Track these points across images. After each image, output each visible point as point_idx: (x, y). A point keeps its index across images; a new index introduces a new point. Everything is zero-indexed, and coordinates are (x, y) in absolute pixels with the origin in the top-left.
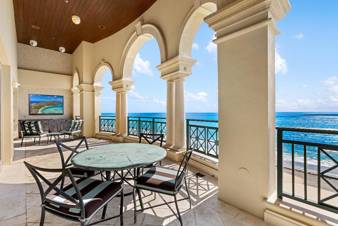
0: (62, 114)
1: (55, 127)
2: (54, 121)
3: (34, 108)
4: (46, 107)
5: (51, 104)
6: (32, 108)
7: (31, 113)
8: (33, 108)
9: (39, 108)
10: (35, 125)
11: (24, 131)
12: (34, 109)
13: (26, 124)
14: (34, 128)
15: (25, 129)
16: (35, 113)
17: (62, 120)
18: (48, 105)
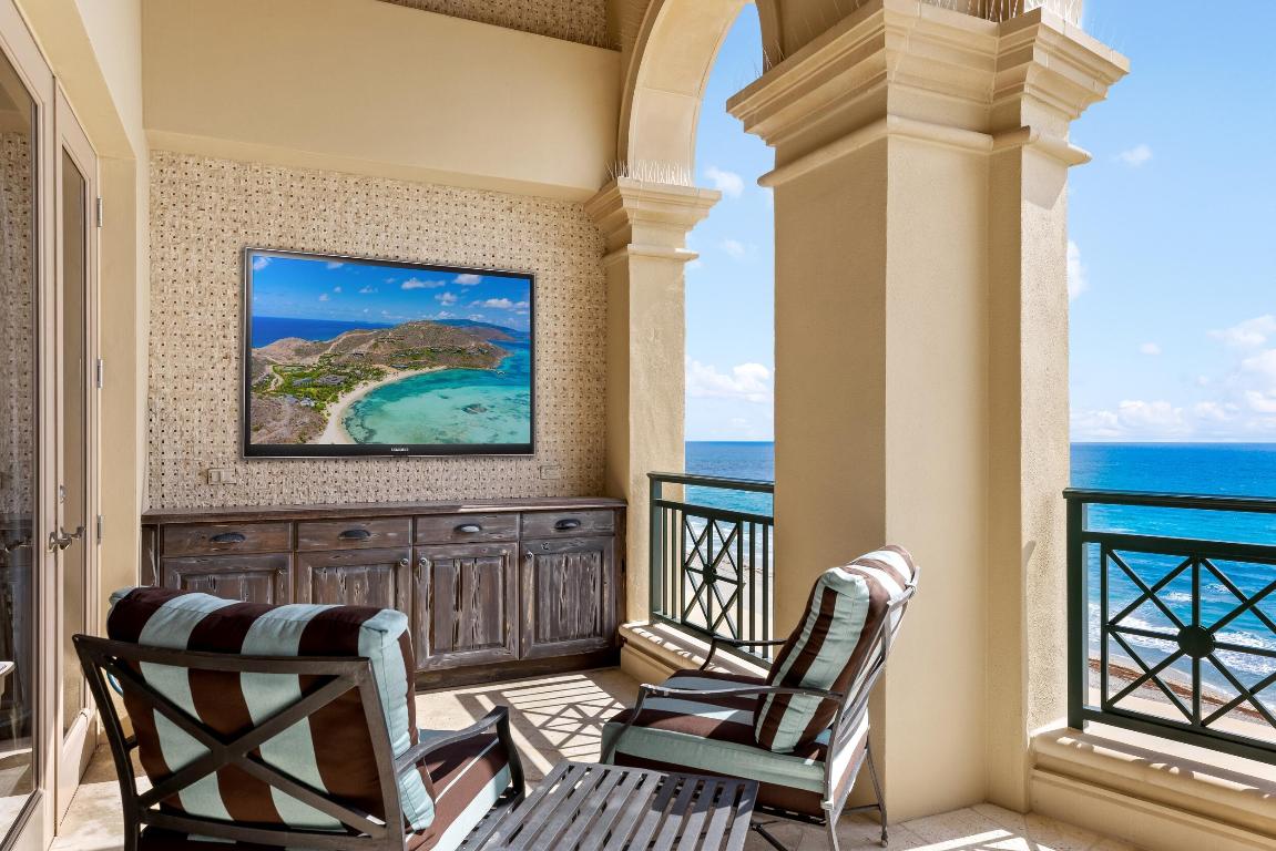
0: (527, 449)
1: (468, 598)
2: (458, 529)
3: (288, 388)
4: (392, 377)
5: (434, 356)
6: (263, 385)
7: (256, 439)
8: (273, 387)
9: (328, 392)
10: (310, 685)
11: (143, 784)
12: (286, 403)
13: (165, 656)
14: (292, 752)
15: (149, 742)
16: (294, 440)
17: (528, 521)
18: (406, 356)
